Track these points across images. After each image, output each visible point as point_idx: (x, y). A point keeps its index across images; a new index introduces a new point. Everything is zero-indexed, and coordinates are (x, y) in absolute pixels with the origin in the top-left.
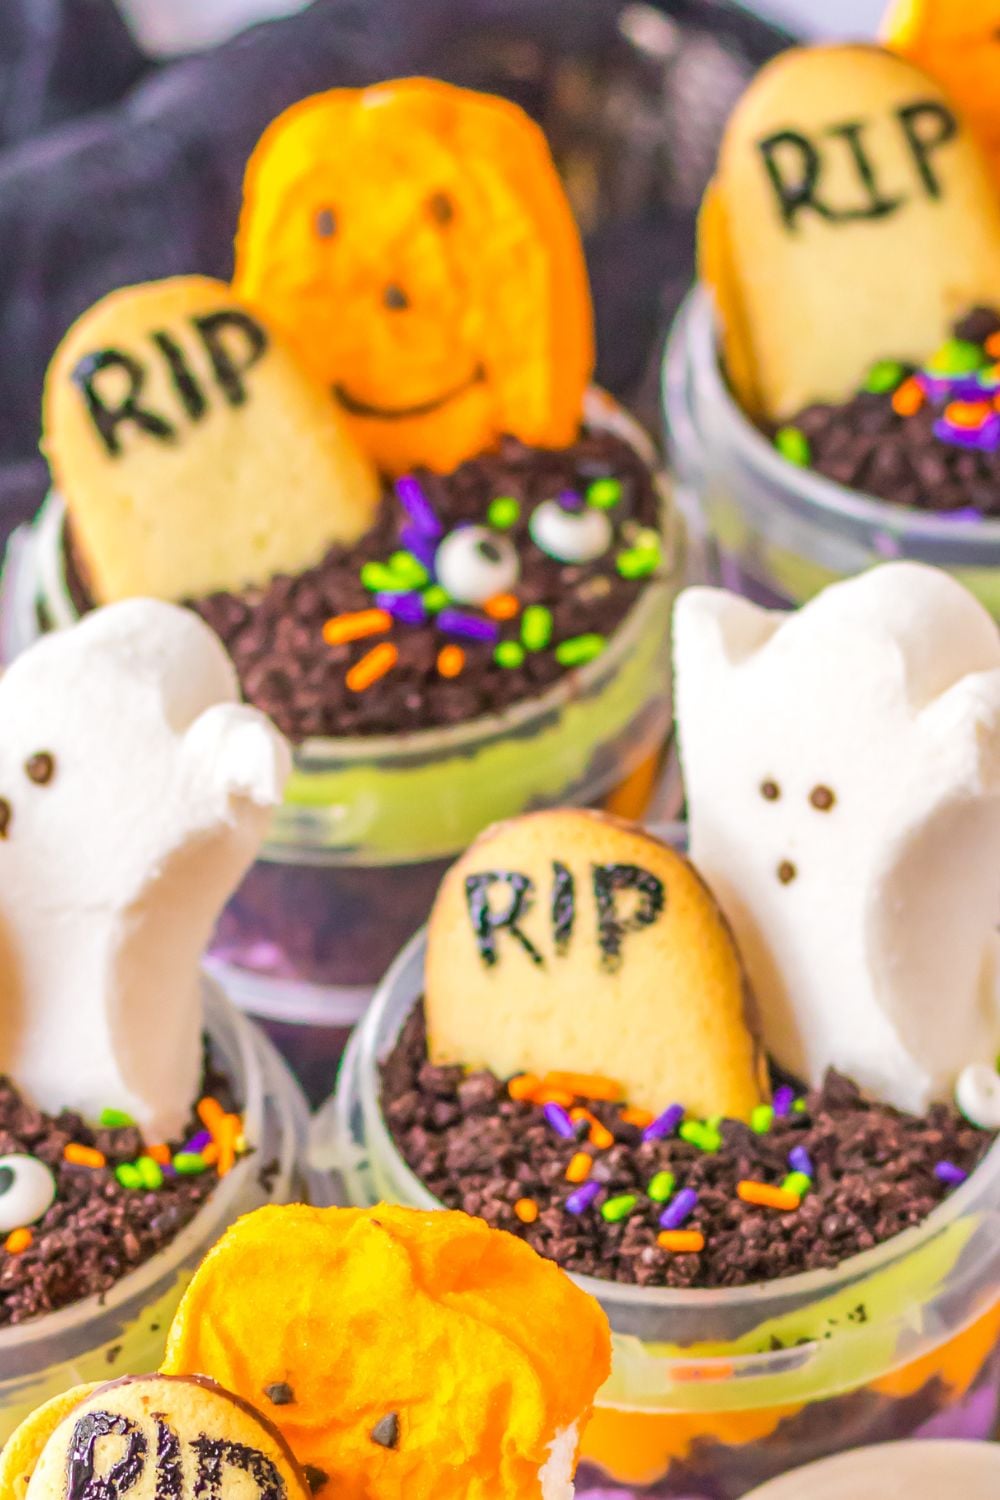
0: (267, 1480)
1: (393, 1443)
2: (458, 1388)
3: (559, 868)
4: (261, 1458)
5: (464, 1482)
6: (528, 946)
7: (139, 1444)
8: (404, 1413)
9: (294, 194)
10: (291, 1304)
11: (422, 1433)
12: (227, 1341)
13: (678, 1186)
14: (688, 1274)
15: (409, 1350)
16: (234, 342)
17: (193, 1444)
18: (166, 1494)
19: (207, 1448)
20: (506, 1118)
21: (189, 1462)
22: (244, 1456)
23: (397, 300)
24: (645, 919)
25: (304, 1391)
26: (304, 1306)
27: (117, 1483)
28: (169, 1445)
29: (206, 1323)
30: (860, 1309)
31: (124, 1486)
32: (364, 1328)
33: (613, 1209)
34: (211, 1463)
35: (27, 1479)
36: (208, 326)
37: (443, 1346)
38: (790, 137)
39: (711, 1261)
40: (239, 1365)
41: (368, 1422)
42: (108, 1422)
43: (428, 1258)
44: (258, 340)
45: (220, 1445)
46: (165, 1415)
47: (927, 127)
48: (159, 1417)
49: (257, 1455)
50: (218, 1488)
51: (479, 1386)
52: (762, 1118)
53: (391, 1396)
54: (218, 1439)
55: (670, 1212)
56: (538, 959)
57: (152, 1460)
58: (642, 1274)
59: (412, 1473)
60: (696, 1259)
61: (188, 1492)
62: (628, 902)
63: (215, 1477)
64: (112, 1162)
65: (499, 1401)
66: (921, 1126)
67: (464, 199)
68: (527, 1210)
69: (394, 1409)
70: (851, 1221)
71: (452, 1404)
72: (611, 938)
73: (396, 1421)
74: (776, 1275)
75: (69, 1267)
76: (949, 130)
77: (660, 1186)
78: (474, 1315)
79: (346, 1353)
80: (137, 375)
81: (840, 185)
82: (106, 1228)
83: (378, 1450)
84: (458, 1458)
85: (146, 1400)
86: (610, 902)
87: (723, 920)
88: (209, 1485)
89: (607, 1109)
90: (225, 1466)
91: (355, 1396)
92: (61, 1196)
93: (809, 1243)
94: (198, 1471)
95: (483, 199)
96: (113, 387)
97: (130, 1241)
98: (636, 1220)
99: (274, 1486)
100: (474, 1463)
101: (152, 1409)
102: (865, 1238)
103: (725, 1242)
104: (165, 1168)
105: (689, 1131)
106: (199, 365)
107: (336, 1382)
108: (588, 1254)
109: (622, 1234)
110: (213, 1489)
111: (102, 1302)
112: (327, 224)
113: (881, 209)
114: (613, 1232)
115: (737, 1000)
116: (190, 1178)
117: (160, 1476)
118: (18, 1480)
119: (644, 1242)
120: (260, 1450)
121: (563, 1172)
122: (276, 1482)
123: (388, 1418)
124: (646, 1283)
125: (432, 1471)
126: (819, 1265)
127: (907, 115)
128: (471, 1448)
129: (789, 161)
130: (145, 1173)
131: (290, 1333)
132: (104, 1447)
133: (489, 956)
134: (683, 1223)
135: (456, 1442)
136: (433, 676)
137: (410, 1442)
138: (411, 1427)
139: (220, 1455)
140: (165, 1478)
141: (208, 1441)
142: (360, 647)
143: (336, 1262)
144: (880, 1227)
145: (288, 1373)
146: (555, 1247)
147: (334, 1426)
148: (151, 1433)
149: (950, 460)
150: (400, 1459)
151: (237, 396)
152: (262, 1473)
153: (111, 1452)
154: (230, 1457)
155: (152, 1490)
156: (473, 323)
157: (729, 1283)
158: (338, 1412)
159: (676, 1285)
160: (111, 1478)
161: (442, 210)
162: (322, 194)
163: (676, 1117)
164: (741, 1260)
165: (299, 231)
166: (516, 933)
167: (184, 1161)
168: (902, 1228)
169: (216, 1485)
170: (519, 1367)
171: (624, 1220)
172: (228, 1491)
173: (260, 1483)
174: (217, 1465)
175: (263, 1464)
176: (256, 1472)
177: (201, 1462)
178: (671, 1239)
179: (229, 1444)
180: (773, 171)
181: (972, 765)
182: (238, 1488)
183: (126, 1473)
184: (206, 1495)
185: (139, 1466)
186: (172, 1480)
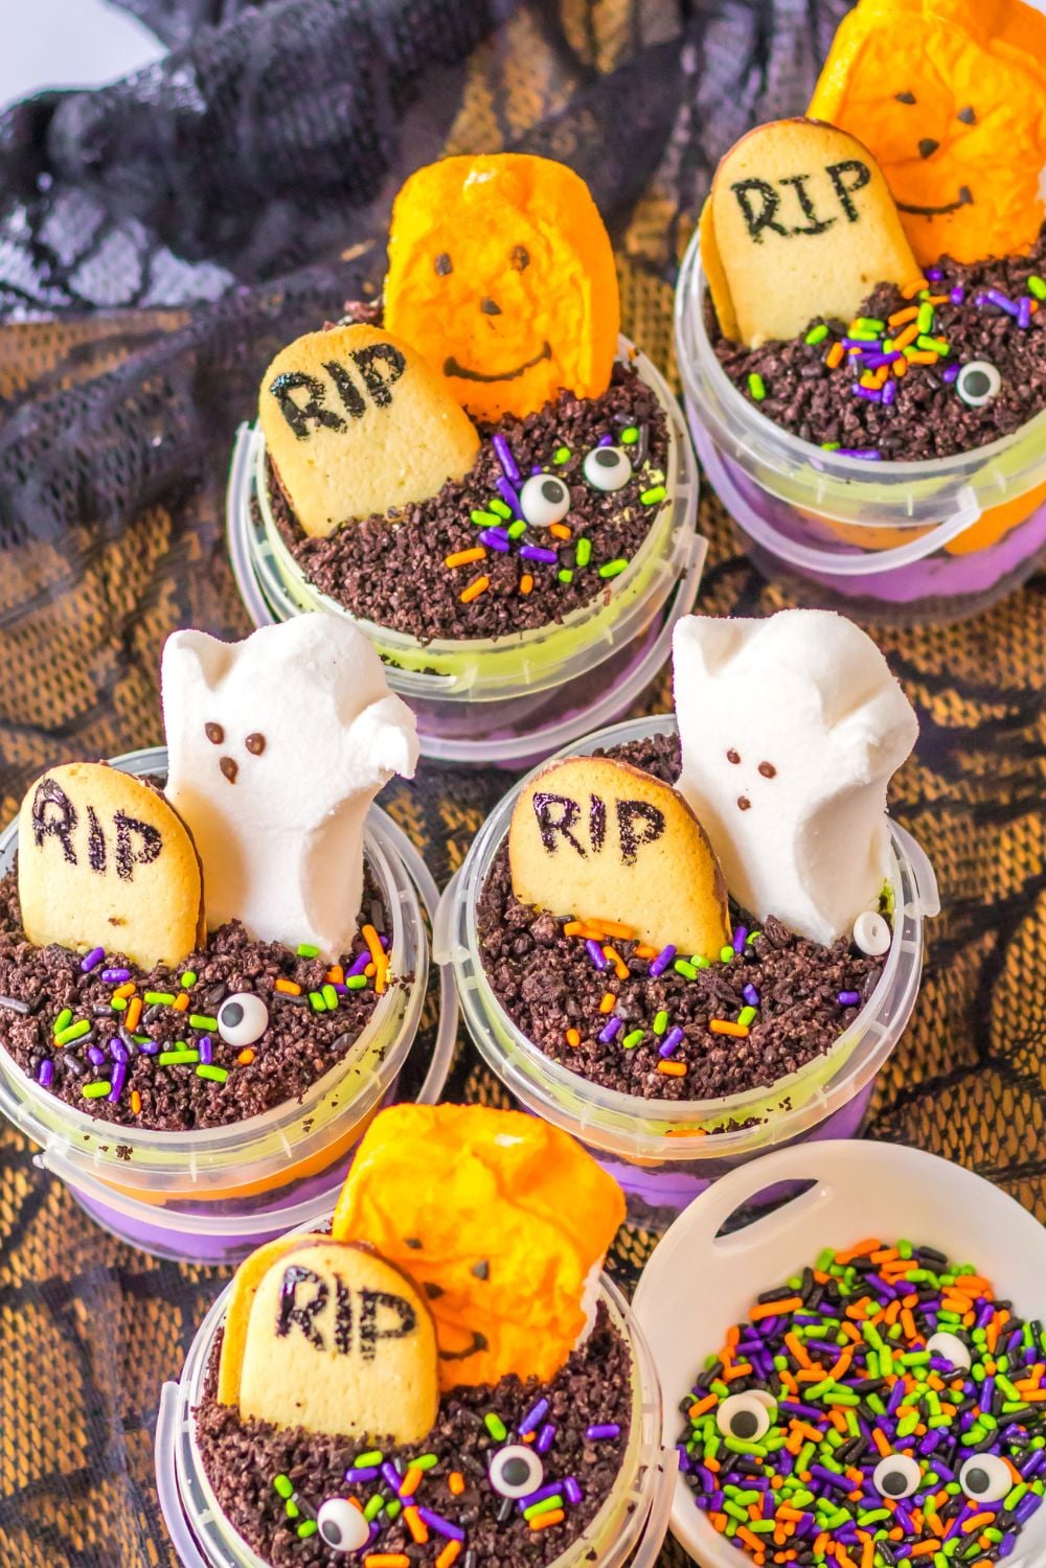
0: (406, 1313)
1: (486, 1277)
2: (527, 1254)
3: (595, 801)
4: (403, 1301)
5: (530, 1303)
6: (574, 842)
7: (323, 1290)
8: (492, 1262)
9: (422, 245)
10: (420, 1197)
11: (504, 1275)
12: (379, 1210)
13: (671, 1022)
14: (676, 1091)
15: (495, 1230)
16: (382, 366)
17: (359, 1293)
18: (341, 1320)
19: (367, 1296)
20: (561, 954)
21: (356, 1304)
22: (391, 1300)
23: (492, 308)
24: (652, 837)
25: (430, 1243)
26: (429, 1198)
27: (310, 1311)
28: (343, 1294)
29: (366, 1201)
30: (787, 1101)
31: (316, 1312)
32: (467, 1214)
33: (629, 1042)
34: (369, 1304)
35: (255, 1291)
36: (363, 358)
37: (517, 1231)
38: (758, 185)
39: (693, 1079)
40: (388, 1225)
41: (470, 1263)
42: (302, 1274)
43: (508, 1176)
44: (399, 364)
45: (377, 1294)
46: (342, 1275)
47: (849, 178)
48: (337, 1276)
49: (400, 1299)
50: (374, 1318)
51: (540, 1256)
52: (727, 954)
53: (484, 1251)
54: (375, 1290)
55: (666, 1045)
56: (581, 852)
57: (332, 1301)
58: (647, 1091)
59: (498, 1295)
60: (681, 1080)
61: (355, 1320)
62: (640, 825)
63: (371, 1312)
64: (306, 990)
65: (552, 1266)
66: (829, 960)
67: (537, 251)
68: (573, 1038)
69: (486, 1258)
70: (782, 1050)
71: (523, 1262)
72: (629, 847)
73: (487, 1266)
74: (732, 1092)
75: (278, 1081)
76: (865, 178)
77: (660, 1023)
78: (538, 1215)
79: (456, 1225)
80: (317, 390)
81: (789, 212)
82: (302, 1055)
83: (477, 1280)
84: (527, 1292)
85: (328, 1262)
86: (628, 824)
87: (703, 834)
88: (368, 1316)
89: (627, 946)
90: (379, 1306)
91: (461, 1248)
92: (273, 1022)
93: (754, 1067)
94: (362, 1309)
95: (549, 250)
96: (301, 397)
97: (318, 1064)
98: (643, 1052)
99: (410, 1317)
100: (538, 1294)
101: (333, 1269)
102: (790, 1065)
103: (701, 1066)
104: (340, 990)
105: (680, 965)
106: (359, 383)
107: (449, 1239)
108: (613, 1070)
109: (635, 1058)
110: (372, 1319)
111: (300, 1102)
112: (444, 265)
113: (818, 228)
114: (629, 1056)
115: (711, 882)
116: (357, 992)
117: (338, 1310)
118: (247, 1290)
119: (648, 1068)
120: (403, 1297)
121: (598, 1006)
122: (411, 1315)
123: (483, 1263)
124: (650, 1097)
125: (510, 1296)
126: (760, 1083)
127: (833, 172)
128: (534, 1285)
129: (755, 198)
130: (327, 999)
131: (420, 1213)
132: (301, 1290)
133: (550, 845)
134: (672, 1054)
135: (526, 1283)
136: (515, 594)
137: (497, 1279)
138: (497, 1270)
139: (376, 1300)
140: (341, 1311)
141: (369, 1292)
142: (467, 572)
143: (449, 1174)
144: (800, 1056)
145: (419, 1232)
146: (591, 1068)
148: (332, 1284)
149: (859, 412)
150: (490, 1287)
151: (385, 400)
152: (403, 1310)
153: (306, 1293)
154: (383, 1302)
155: (332, 1318)
156: (542, 323)
157: (703, 1097)
158: (450, 1254)
159: (669, 1098)
160: (307, 1308)
161: (522, 258)
162: (439, 248)
163: (673, 955)
164: (712, 1081)
165: (425, 268)
166: (566, 833)
167: (354, 981)
168: (814, 1055)
169: (373, 1316)
170: (563, 1245)
171: (637, 1049)
172: (381, 1320)
173: (402, 1316)
174: (374, 1306)
175: (404, 1304)
176: (400, 1309)
177: (363, 1304)
178: (666, 1066)
179: (382, 1293)
180: (745, 206)
181: (864, 769)
182: (387, 1319)
183: (316, 1306)
184: (367, 1322)
185: (324, 1303)
186: (345, 1313)
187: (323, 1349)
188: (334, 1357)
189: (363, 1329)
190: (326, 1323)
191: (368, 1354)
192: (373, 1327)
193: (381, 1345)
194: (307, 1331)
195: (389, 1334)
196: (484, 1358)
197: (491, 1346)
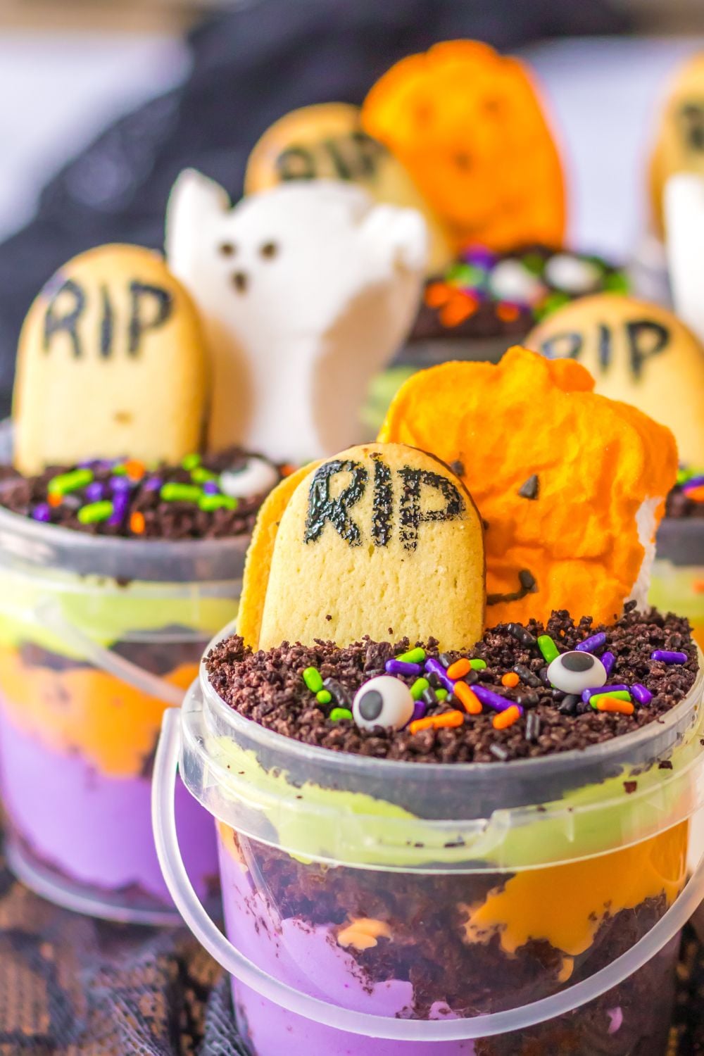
0: (452, 495)
1: (534, 494)
2: (581, 450)
4: (447, 482)
5: (585, 519)
7: (362, 474)
8: (542, 475)
10: (464, 406)
11: (555, 484)
15: (546, 428)
17: (401, 472)
18: (381, 506)
19: (408, 473)
21: (397, 485)
22: (435, 480)
26: (473, 404)
27: (346, 502)
28: (383, 474)
31: (352, 502)
32: (515, 416)
34: (412, 484)
35: (278, 524)
37: (571, 423)
41: (518, 485)
45: (419, 472)
46: (380, 454)
48: (376, 457)
49: (445, 480)
50: (417, 499)
51: (597, 443)
53: (534, 463)
54: (417, 469)
57: (371, 484)
59: (546, 517)
61: (396, 503)
63: (415, 492)
65: (611, 455)
69: (535, 473)
71: (577, 461)
72: (637, 361)
73: (536, 481)
79: (502, 438)
83: (525, 501)
84: (581, 501)
85: (366, 450)
88: (411, 497)
90: (423, 486)
91: (507, 469)
94: (404, 489)
99: (456, 500)
100: (592, 503)
107: (494, 460)
110: (414, 500)
117: (377, 494)
120: (447, 477)
122: (458, 498)
123: (532, 479)
125: (563, 510)
128: (589, 493)
131: (463, 428)
132: (336, 481)
135: (581, 489)
137: (546, 492)
138: (548, 483)
139: (419, 478)
140: (380, 495)
141: (410, 470)
145: (461, 454)
147: (492, 492)
148: (370, 467)
150: (540, 505)
152: (448, 491)
153: (342, 481)
154: (426, 481)
155: (370, 505)
158: (495, 480)
160: (342, 499)
169: (416, 497)
170: (625, 428)
172: (425, 501)
173: (447, 497)
174: (417, 485)
175: (449, 486)
176: (444, 490)
177: (405, 483)
179: (425, 472)
182: (432, 500)
183: (353, 494)
184: (409, 504)
185: (362, 489)
186: (385, 496)
187: (360, 544)
188: (371, 551)
189: (405, 511)
190: (363, 514)
191: (410, 541)
192: (417, 508)
193: (424, 530)
194: (342, 525)
195: (433, 516)
196: (532, 599)
197: (539, 584)
